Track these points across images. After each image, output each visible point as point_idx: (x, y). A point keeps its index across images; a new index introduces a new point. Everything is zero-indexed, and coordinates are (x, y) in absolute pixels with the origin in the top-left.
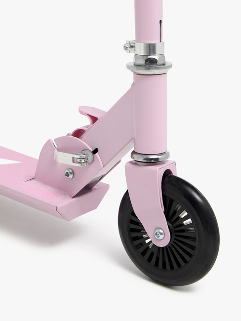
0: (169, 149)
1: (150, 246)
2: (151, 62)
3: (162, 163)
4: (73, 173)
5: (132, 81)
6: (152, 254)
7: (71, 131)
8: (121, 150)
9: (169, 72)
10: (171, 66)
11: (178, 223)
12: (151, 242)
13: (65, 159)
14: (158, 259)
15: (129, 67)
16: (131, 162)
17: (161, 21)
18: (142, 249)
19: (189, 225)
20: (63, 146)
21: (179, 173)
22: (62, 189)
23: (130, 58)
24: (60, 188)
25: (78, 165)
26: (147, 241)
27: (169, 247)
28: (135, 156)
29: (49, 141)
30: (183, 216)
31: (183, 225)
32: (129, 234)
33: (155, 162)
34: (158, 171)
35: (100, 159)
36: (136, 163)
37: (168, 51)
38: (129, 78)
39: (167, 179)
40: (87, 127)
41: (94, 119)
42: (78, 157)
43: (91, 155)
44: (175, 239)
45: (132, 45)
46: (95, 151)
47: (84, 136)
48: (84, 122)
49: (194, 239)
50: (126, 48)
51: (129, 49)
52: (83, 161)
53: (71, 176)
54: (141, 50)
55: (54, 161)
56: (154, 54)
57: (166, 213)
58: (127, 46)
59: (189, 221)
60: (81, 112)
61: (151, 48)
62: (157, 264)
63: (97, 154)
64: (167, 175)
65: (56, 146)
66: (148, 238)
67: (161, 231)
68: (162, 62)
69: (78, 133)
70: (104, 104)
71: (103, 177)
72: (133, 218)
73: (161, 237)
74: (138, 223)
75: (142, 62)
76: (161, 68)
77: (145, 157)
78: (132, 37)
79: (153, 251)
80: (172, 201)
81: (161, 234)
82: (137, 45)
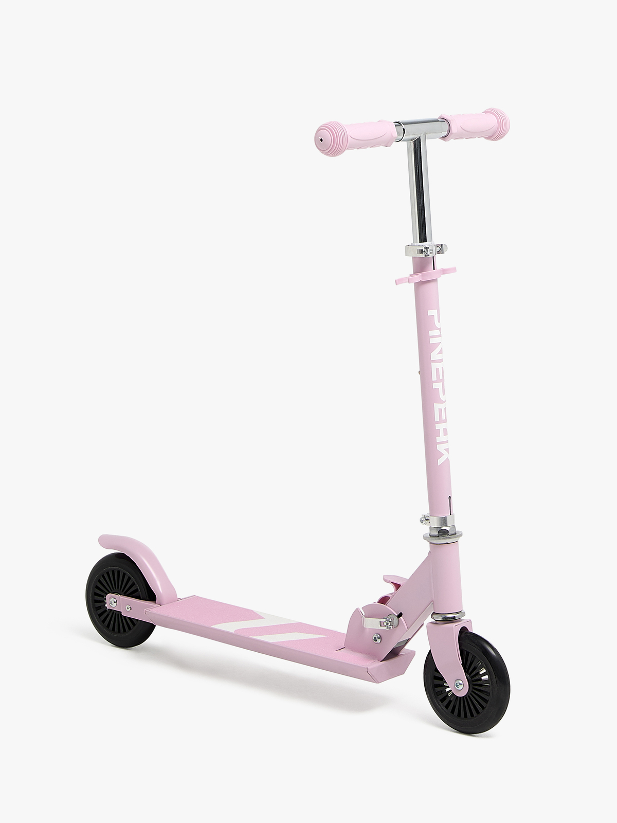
0: (464, 609)
1: (450, 694)
2: (443, 533)
3: (459, 620)
4: (380, 638)
5: (429, 550)
6: (450, 702)
7: (377, 600)
8: (421, 614)
9: (460, 540)
10: (461, 535)
11: (477, 677)
12: (451, 691)
13: (373, 624)
14: (454, 707)
15: (425, 538)
16: (432, 623)
17: (450, 497)
18: (441, 697)
19: (486, 681)
20: (370, 612)
21: (475, 630)
22: (371, 654)
23: (426, 529)
24: (369, 654)
25: (385, 628)
26: (447, 690)
27: (466, 698)
28: (434, 616)
29: (357, 609)
30: (481, 673)
31: (481, 680)
32: (434, 690)
33: (452, 620)
34: (455, 628)
35: (404, 622)
36: (437, 622)
37: (459, 522)
38: (426, 547)
39: (463, 635)
40: (392, 594)
41: (397, 586)
42: (385, 620)
43: (396, 619)
44: (472, 691)
45: (427, 518)
46: (400, 615)
47: (390, 602)
48: (389, 590)
49: (488, 694)
50: (422, 522)
51: (424, 522)
52: (389, 625)
53: (379, 641)
54: (435, 522)
55: (362, 629)
56: (446, 526)
57: (464, 665)
58: (422, 520)
59: (486, 677)
60: (386, 581)
61: (444, 521)
62: (453, 712)
63: (401, 618)
64: (464, 631)
65: (364, 614)
66: (448, 687)
67: (461, 682)
68: (453, 532)
69: (384, 600)
70: (405, 572)
71: (408, 640)
72: (437, 675)
73: (461, 687)
74: (442, 679)
75: (436, 533)
76: (452, 538)
77: (443, 616)
78: (427, 511)
79: (451, 699)
80: (468, 654)
81: (460, 684)
82: (431, 518)
